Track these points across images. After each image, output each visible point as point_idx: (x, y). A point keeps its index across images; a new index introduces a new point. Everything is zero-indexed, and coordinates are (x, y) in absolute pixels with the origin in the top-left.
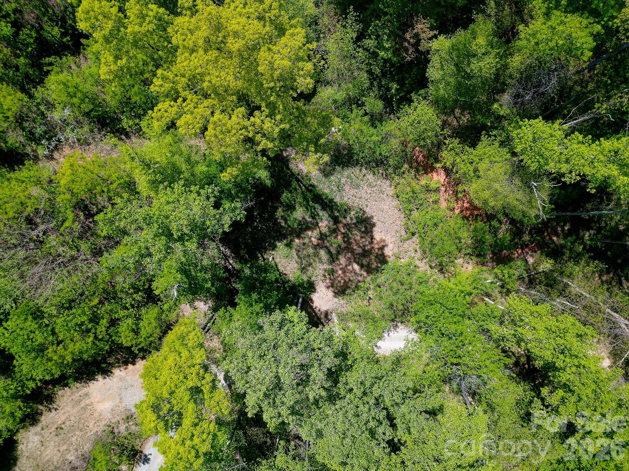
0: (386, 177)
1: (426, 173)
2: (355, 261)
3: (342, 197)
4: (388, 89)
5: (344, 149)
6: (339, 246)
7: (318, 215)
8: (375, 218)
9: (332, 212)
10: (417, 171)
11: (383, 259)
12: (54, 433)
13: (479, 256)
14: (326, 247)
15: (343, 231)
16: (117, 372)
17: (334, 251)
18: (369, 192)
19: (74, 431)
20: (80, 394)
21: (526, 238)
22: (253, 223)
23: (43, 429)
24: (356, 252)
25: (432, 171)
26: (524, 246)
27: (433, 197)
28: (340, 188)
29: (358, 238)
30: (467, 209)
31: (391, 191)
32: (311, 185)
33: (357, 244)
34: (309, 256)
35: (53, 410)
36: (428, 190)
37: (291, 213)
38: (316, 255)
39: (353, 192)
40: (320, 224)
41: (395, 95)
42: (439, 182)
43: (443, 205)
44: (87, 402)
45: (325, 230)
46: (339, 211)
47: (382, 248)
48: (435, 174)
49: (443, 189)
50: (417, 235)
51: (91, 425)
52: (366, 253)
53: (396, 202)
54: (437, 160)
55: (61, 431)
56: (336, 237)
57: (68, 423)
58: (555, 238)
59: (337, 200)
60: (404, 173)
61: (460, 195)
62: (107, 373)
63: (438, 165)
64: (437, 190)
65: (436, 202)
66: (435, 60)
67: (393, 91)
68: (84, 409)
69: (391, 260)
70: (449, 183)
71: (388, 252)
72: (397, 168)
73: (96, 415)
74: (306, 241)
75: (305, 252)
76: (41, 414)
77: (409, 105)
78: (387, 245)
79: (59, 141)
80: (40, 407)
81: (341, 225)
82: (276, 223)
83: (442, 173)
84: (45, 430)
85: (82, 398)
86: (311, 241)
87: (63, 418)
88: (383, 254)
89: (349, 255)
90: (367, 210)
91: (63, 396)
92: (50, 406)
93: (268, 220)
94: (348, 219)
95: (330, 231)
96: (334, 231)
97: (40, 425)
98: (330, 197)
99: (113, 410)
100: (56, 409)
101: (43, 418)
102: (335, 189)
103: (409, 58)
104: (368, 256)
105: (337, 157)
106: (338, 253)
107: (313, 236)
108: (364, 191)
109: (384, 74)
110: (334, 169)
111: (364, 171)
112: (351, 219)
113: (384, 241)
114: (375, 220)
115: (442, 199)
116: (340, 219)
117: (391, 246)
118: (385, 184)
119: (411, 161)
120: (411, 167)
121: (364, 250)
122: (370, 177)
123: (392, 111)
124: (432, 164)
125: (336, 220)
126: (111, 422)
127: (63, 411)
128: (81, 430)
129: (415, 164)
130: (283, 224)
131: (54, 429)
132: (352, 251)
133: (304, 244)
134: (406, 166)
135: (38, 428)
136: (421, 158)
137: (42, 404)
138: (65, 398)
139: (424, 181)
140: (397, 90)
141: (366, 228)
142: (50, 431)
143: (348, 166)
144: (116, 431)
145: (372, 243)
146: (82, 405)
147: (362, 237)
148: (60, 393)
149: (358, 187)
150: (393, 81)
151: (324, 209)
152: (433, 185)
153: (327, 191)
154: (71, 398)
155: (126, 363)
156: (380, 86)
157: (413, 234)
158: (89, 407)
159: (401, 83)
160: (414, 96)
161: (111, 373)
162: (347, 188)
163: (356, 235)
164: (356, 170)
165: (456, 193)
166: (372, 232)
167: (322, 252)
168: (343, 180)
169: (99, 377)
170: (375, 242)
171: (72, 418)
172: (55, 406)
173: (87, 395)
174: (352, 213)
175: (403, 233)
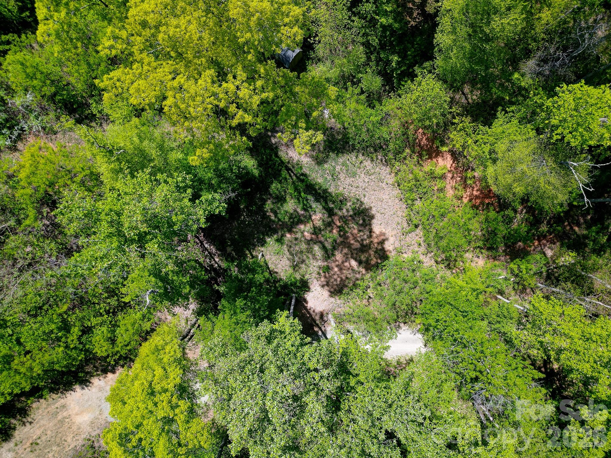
0: (387, 163)
1: (430, 158)
2: (352, 257)
3: (337, 186)
4: (388, 62)
5: (338, 133)
6: (335, 241)
7: (311, 207)
8: (374, 209)
9: (326, 203)
10: (420, 156)
11: (383, 255)
12: (29, 449)
13: (490, 249)
14: (321, 242)
15: (339, 224)
16: (95, 381)
17: (328, 246)
18: (366, 180)
19: (51, 446)
20: (56, 406)
21: (544, 228)
22: (240, 217)
24: (353, 247)
25: (436, 156)
26: (541, 237)
27: (439, 184)
28: (335, 177)
29: (356, 231)
30: (477, 197)
31: (391, 179)
32: (302, 174)
33: (355, 238)
34: (302, 252)
35: (27, 424)
36: (433, 176)
37: (282, 205)
38: (310, 250)
39: (349, 180)
40: (313, 217)
41: (396, 69)
42: (445, 168)
43: (450, 193)
44: (65, 414)
45: (319, 223)
46: (334, 202)
47: (382, 242)
48: (440, 159)
49: (450, 175)
50: (420, 227)
51: (69, 439)
52: (364, 248)
53: (397, 192)
54: (443, 143)
55: (37, 447)
56: (331, 231)
57: (44, 438)
58: (576, 229)
59: (332, 190)
60: (405, 158)
61: (469, 182)
62: (85, 382)
63: (445, 149)
64: (443, 177)
65: (441, 190)
66: (445, 22)
67: (394, 64)
68: (62, 422)
69: (392, 255)
70: (456, 168)
71: (388, 246)
72: (398, 152)
73: (74, 428)
74: (299, 235)
75: (297, 248)
76: (14, 429)
77: (412, 81)
78: (387, 239)
79: (22, 129)
80: (13, 421)
81: (336, 218)
82: (265, 216)
83: (449, 157)
84: (19, 446)
85: (58, 410)
86: (304, 236)
87: (39, 432)
88: (383, 249)
89: (345, 251)
90: (365, 200)
91: (38, 408)
92: (24, 420)
93: (256, 213)
94: (344, 211)
95: (324, 225)
96: (329, 225)
97: (13, 440)
98: (324, 187)
99: (92, 423)
100: (31, 423)
101: (16, 433)
102: (329, 178)
103: (413, 23)
104: (367, 251)
105: (330, 142)
106: (334, 248)
107: (306, 230)
108: (362, 180)
109: (382, 46)
110: (327, 157)
111: (361, 157)
112: (348, 211)
113: (384, 234)
114: (373, 211)
115: (448, 187)
116: (336, 211)
117: (391, 240)
118: (385, 171)
119: (413, 145)
120: (413, 152)
121: (362, 245)
122: (368, 163)
123: (392, 89)
124: (438, 147)
125: (331, 212)
126: (90, 436)
127: (38, 425)
128: (58, 445)
129: (417, 149)
130: (273, 218)
131: (28, 444)
132: (349, 246)
133: (296, 239)
134: (408, 151)
135: (11, 444)
136: (424, 142)
137: (14, 417)
138: (40, 411)
139: (428, 167)
140: (398, 63)
141: (364, 220)
142: (24, 447)
143: (343, 153)
144: (96, 445)
145: (370, 236)
146: (60, 417)
147: (360, 231)
148: (34, 405)
149: (354, 175)
150: (393, 53)
151: (317, 200)
152: (438, 171)
153: (320, 181)
154: (47, 411)
155: (105, 371)
156: (379, 60)
157: (416, 226)
158: (67, 420)
159: (403, 55)
160: (417, 70)
161: (90, 382)
162: (342, 176)
163: (353, 229)
164: (352, 157)
165: (464, 180)
166: (370, 225)
167: (316, 248)
168: (338, 168)
169: (77, 387)
170: (374, 235)
171: (49, 433)
172: (30, 420)
173: (64, 406)
174: (349, 204)
175: (405, 225)
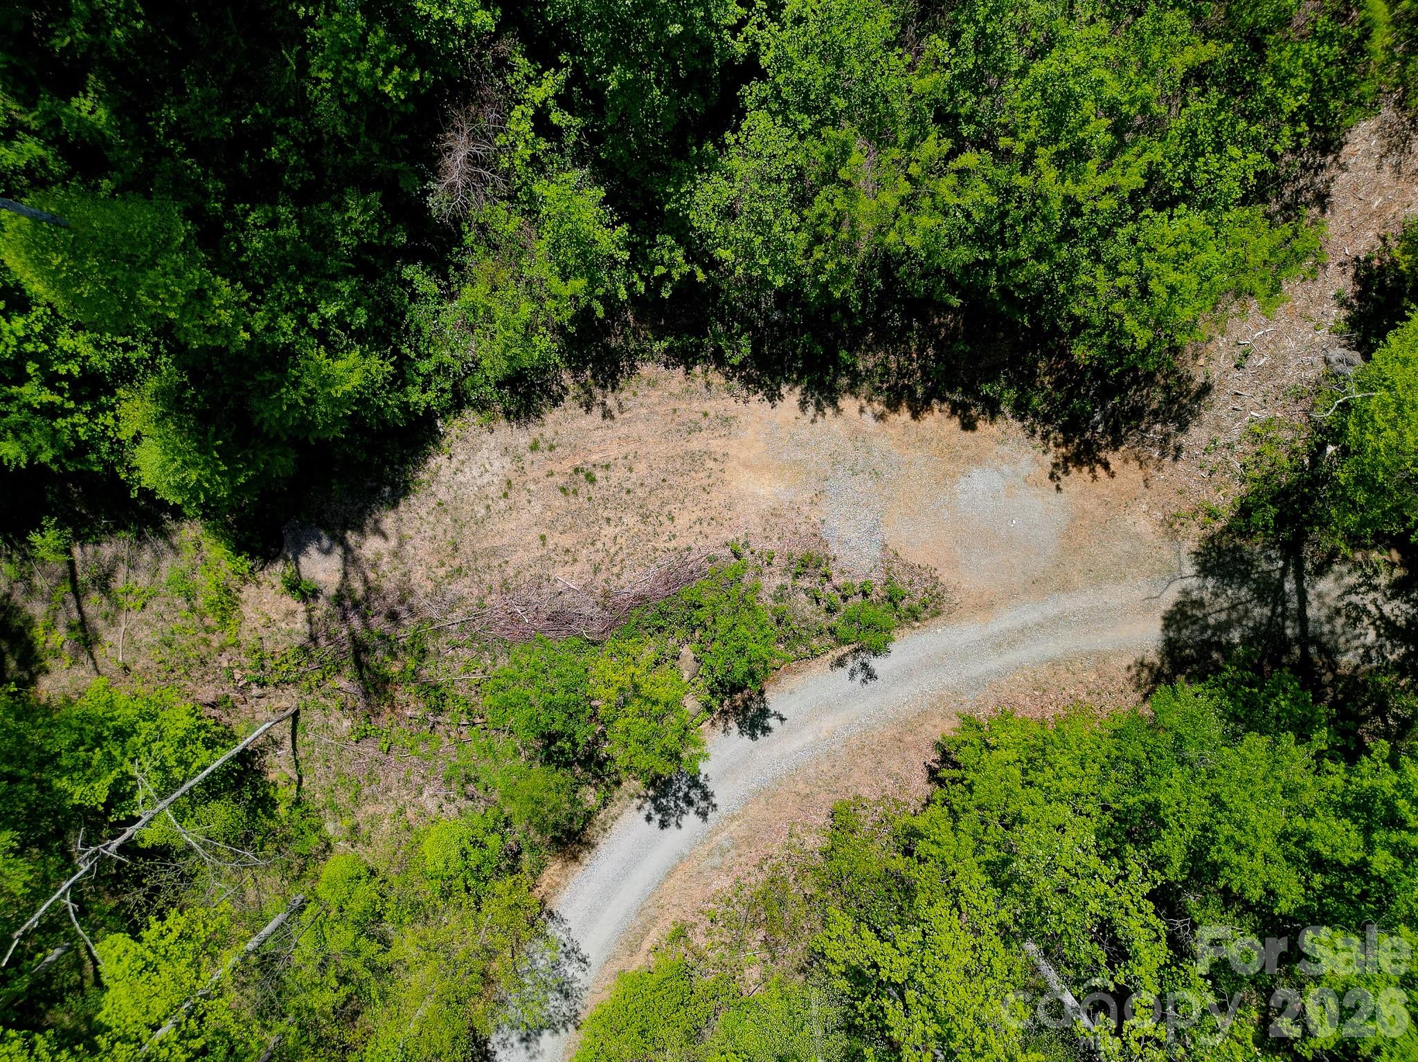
23: (534, 447)
